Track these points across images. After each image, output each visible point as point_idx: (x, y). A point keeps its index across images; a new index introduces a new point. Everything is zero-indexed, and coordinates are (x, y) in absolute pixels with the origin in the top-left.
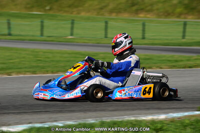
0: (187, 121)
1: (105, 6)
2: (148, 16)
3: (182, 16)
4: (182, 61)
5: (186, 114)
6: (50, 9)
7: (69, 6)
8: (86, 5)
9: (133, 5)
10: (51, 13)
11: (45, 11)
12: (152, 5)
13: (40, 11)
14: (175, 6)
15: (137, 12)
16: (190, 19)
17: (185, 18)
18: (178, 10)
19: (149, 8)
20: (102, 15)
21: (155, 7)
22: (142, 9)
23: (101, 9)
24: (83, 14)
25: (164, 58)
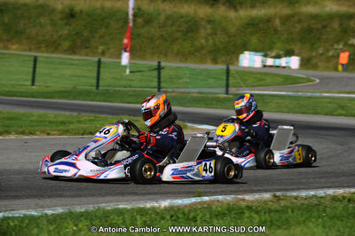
3: (1, 45)
16: (14, 50)
17: (7, 48)
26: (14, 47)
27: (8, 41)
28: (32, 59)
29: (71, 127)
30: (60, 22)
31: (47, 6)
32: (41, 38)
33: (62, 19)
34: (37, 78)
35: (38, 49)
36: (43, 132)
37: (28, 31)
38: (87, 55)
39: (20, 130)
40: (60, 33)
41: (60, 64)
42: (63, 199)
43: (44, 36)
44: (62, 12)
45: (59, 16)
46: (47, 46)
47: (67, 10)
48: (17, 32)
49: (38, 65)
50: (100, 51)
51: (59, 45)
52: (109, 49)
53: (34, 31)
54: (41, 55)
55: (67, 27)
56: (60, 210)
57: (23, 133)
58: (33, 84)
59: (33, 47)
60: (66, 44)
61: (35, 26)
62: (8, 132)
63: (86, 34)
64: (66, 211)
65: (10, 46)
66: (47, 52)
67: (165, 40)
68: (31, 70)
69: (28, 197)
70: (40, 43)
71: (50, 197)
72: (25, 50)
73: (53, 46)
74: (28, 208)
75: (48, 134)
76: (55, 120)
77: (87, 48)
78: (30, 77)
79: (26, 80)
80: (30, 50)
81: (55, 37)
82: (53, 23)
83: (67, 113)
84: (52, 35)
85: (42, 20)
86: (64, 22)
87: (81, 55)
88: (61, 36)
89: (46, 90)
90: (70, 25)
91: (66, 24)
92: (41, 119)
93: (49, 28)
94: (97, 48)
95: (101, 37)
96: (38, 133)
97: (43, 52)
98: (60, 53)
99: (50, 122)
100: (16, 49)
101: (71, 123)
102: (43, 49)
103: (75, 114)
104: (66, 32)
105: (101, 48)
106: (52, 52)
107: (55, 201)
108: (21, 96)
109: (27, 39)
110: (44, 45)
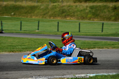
1: (46, 13)
2: (72, 19)
3: (91, 19)
6: (14, 15)
7: (25, 13)
8: (36, 12)
9: (63, 12)
10: (15, 16)
11: (11, 15)
12: (74, 13)
13: (8, 16)
14: (87, 13)
15: (65, 17)
18: (89, 16)
19: (72, 14)
20: (45, 18)
21: (76, 14)
22: (68, 15)
23: (45, 14)
24: (34, 17)
26: (96, 20)
27: (94, 18)
28: (102, 23)
29: (116, 46)
30: (111, 11)
31: (107, 6)
32: (104, 17)
33: (112, 10)
34: (104, 30)
35: (104, 20)
36: (106, 48)
37: (100, 14)
39: (99, 47)
40: (111, 15)
41: (112, 25)
42: (115, 70)
43: (105, 16)
44: (112, 7)
45: (111, 9)
46: (107, 19)
47: (114, 7)
48: (97, 15)
49: (104, 25)
51: (111, 18)
53: (102, 14)
54: (105, 22)
55: (113, 12)
56: (114, 74)
57: (100, 48)
58: (102, 32)
60: (113, 18)
61: (102, 13)
62: (95, 48)
64: (117, 74)
65: (94, 20)
66: (107, 21)
68: (101, 27)
69: (103, 69)
70: (104, 18)
71: (110, 69)
72: (99, 21)
73: (109, 19)
74: (103, 72)
75: (108, 48)
76: (110, 43)
78: (101, 30)
79: (100, 31)
80: (101, 21)
81: (109, 16)
82: (109, 11)
83: (114, 41)
84: (108, 15)
85: (105, 11)
86: (112, 11)
89: (106, 34)
90: (115, 12)
91: (113, 11)
92: (105, 43)
93: (107, 13)
96: (104, 48)
97: (105, 21)
98: (111, 21)
99: (109, 44)
100: (96, 21)
101: (116, 44)
102: (105, 20)
103: (117, 41)
104: (113, 14)
106: (108, 21)
107: (112, 70)
108: (98, 36)
109: (100, 17)
110: (105, 19)
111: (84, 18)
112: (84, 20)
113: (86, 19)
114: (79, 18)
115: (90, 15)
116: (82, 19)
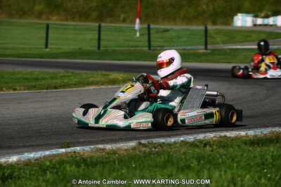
0: (48, 164)
3: (44, 17)
4: (43, 79)
5: (47, 153)
16: (54, 21)
17: (49, 19)
18: (38, 8)
25: (19, 76)
26: (55, 18)
27: (50, 13)
32: (75, 10)
35: (73, 19)
37: (65, 4)
38: (111, 22)
40: (90, 6)
46: (80, 16)
48: (56, 6)
50: (122, 18)
51: (89, 15)
52: (129, 17)
53: (69, 5)
58: (46, 47)
59: (69, 17)
60: (95, 14)
63: (110, 5)
65: (51, 17)
66: (80, 21)
67: (174, 7)
70: (74, 14)
72: (62, 20)
73: (85, 16)
77: (111, 16)
80: (67, 20)
81: (86, 8)
84: (83, 7)
87: (106, 23)
88: (91, 8)
94: (119, 16)
95: (123, 7)
97: (76, 21)
98: (90, 21)
100: (56, 20)
102: (77, 19)
105: (122, 17)
106: (85, 21)
109: (64, 11)
110: (77, 16)
111: (24, 13)
112: (26, 19)
113: (30, 15)
114: (14, 12)
115: (40, 5)
116: (21, 16)
